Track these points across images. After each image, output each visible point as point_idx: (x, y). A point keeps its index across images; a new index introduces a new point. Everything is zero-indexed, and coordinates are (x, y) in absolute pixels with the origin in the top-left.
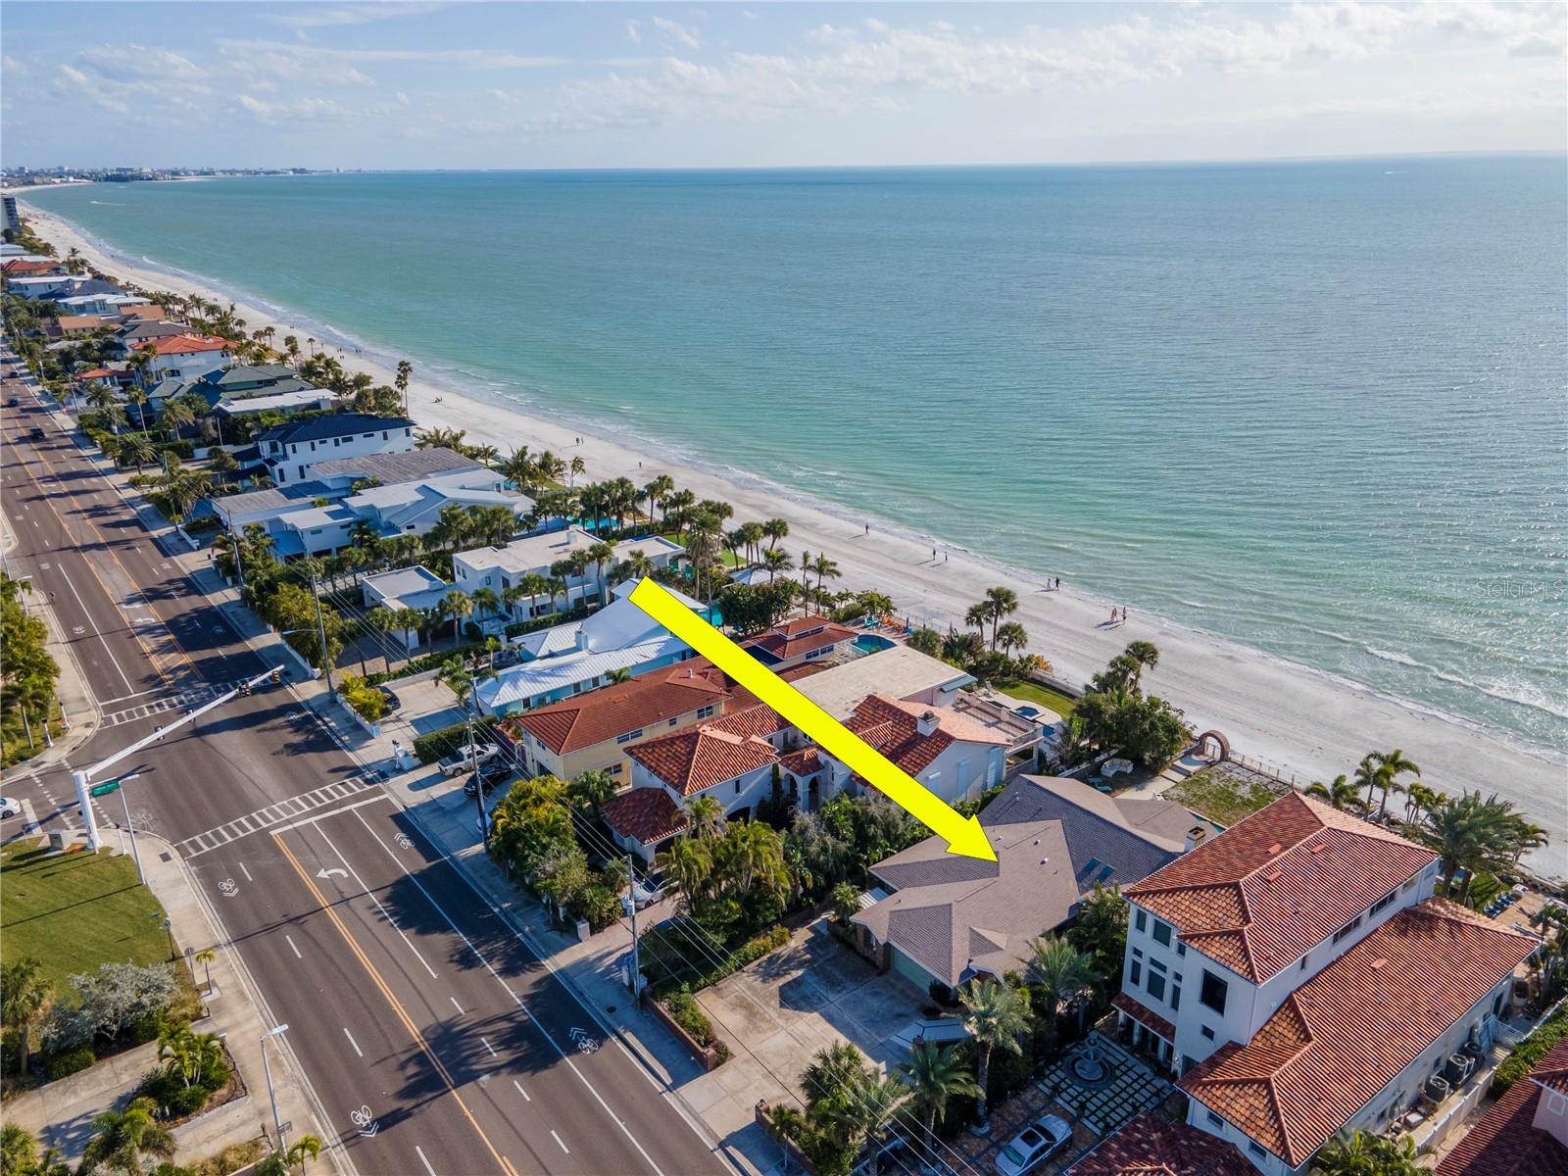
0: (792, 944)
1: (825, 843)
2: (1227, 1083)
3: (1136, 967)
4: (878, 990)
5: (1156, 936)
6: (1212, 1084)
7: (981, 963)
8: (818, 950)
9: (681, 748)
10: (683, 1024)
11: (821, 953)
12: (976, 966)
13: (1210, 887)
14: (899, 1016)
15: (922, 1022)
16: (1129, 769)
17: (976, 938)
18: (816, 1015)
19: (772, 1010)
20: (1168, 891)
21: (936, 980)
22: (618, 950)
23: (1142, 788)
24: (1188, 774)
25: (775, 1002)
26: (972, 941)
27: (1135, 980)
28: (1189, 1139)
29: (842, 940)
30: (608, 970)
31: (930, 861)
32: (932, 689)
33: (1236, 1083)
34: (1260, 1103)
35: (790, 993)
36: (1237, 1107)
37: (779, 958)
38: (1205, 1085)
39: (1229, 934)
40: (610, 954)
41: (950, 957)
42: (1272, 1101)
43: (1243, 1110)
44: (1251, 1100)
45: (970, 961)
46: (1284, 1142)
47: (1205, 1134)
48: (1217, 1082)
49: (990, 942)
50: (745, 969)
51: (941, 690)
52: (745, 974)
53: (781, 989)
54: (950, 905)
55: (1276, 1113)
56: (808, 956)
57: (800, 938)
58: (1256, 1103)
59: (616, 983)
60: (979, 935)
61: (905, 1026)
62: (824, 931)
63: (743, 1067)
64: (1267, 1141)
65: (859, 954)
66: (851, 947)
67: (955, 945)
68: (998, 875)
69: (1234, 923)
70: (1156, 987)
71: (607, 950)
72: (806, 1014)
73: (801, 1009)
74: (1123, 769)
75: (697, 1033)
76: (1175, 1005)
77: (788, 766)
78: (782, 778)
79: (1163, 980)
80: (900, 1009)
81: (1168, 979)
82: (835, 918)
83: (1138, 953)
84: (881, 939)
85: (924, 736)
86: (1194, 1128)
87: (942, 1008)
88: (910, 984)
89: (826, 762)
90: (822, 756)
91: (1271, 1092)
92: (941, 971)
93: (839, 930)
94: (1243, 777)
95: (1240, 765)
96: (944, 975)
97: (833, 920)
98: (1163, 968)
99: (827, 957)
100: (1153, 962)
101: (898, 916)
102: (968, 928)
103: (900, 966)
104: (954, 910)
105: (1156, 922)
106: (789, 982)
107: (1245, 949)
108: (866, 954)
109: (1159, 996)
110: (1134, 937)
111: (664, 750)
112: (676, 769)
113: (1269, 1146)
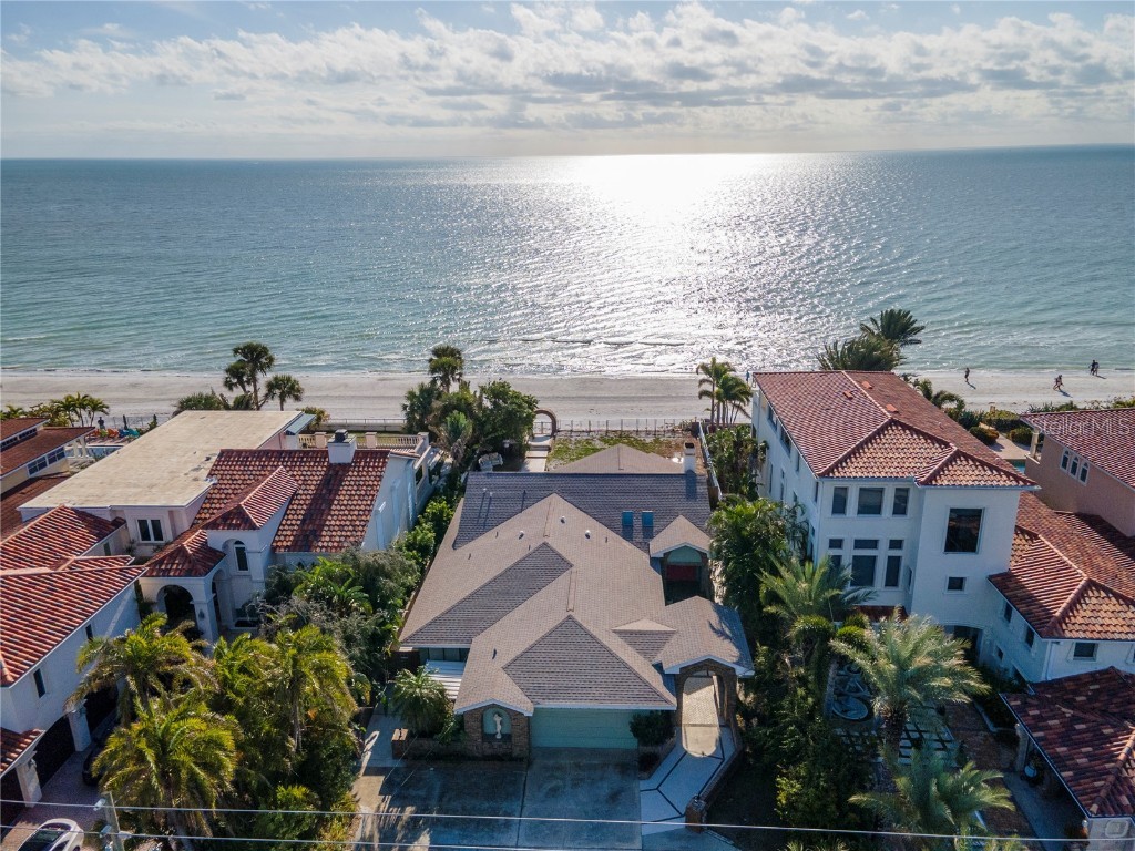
0: (366, 810)
3: (835, 562)
4: (548, 786)
5: (862, 509)
7: (672, 660)
8: (413, 792)
11: (422, 793)
12: (671, 666)
14: (614, 797)
15: (643, 785)
16: (502, 463)
17: (631, 637)
20: (853, 453)
21: (640, 714)
24: (547, 448)
26: (633, 643)
29: (436, 758)
31: (475, 593)
32: (279, 434)
33: (1077, 601)
38: (1060, 619)
39: (952, 458)
41: (635, 674)
45: (658, 666)
48: (1065, 611)
49: (651, 633)
51: (288, 433)
54: (569, 618)
56: (409, 810)
57: (367, 796)
60: (631, 632)
61: (635, 804)
62: (390, 763)
65: (473, 759)
66: (461, 757)
67: (624, 658)
68: (571, 565)
69: (940, 454)
70: (864, 571)
74: (496, 463)
77: (166, 573)
78: (154, 599)
79: (873, 559)
80: (604, 789)
81: (882, 554)
82: (405, 732)
83: (836, 543)
84: (526, 707)
85: (345, 467)
86: (1059, 681)
87: (658, 750)
88: (577, 752)
89: (226, 546)
90: (218, 538)
91: (1107, 590)
92: (638, 698)
93: (428, 745)
94: (585, 436)
95: (571, 431)
96: (647, 699)
97: (400, 734)
98: (873, 544)
99: (437, 792)
100: (859, 544)
101: (518, 667)
102: (615, 632)
103: (546, 738)
104: (579, 620)
105: (862, 490)
107: (983, 464)
108: (489, 752)
109: (870, 582)
110: (826, 526)
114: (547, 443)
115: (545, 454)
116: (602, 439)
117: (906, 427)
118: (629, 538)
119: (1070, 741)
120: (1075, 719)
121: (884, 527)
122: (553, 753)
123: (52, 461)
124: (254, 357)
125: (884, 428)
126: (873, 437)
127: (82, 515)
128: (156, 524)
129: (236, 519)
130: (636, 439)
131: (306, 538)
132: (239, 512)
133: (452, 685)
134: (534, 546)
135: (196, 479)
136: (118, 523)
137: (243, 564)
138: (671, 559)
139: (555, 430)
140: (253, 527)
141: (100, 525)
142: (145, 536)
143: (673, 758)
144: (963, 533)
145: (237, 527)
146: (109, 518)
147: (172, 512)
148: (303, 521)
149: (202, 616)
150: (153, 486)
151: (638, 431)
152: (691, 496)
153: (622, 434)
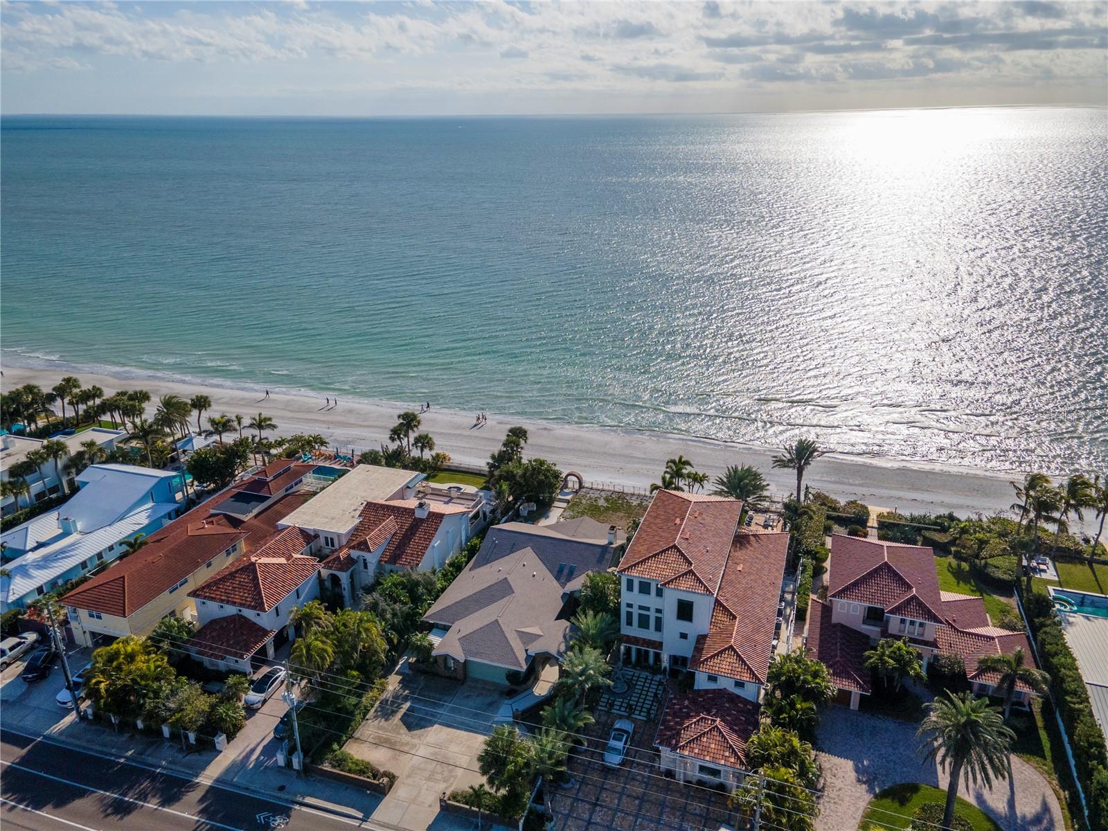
0: (390, 688)
1: (393, 610)
2: (713, 657)
3: (629, 615)
4: (467, 694)
5: (641, 591)
6: (706, 660)
7: (534, 649)
8: (411, 685)
9: (243, 578)
10: (350, 771)
11: (415, 686)
12: (532, 652)
13: (662, 552)
14: (491, 704)
15: (506, 702)
16: (535, 508)
17: (522, 635)
18: (436, 726)
19: (404, 736)
20: (642, 562)
21: (509, 671)
22: (258, 745)
23: (547, 517)
24: (568, 502)
25: (404, 730)
26: (521, 638)
27: (629, 623)
28: (701, 697)
29: (427, 672)
30: (258, 763)
31: (464, 599)
32: (402, 489)
33: (717, 655)
34: (733, 659)
35: (411, 720)
36: (724, 666)
37: (387, 701)
38: (703, 662)
39: (686, 574)
40: (253, 751)
41: (514, 652)
42: (738, 656)
43: (727, 667)
44: (728, 660)
45: (526, 651)
46: (754, 674)
47: (708, 690)
48: (708, 658)
49: (532, 634)
50: (367, 717)
51: (408, 487)
52: (370, 721)
53: (402, 719)
54: (497, 620)
55: (743, 661)
56: (407, 691)
57: (393, 683)
58: (732, 661)
59: (272, 768)
60: (523, 632)
61: (498, 708)
62: (407, 671)
63: (409, 781)
64: (746, 677)
65: (441, 677)
66: (436, 675)
67: (513, 644)
68: (514, 592)
69: (684, 568)
70: (644, 622)
71: (248, 749)
72: (429, 729)
73: (424, 727)
74: (531, 509)
75: (364, 773)
76: (659, 627)
77: (330, 568)
78: (326, 578)
79: (648, 616)
80: (489, 700)
82: (414, 659)
83: (630, 605)
84: (461, 659)
85: (421, 520)
87: (518, 688)
88: (485, 682)
89: (358, 557)
90: (355, 554)
91: (736, 652)
92: (512, 664)
93: (422, 666)
94: (596, 495)
95: (590, 489)
96: (514, 665)
97: (412, 660)
98: (648, 609)
99: (420, 687)
100: (641, 608)
101: (464, 640)
102: (515, 631)
103: (474, 673)
104: (500, 622)
105: (640, 582)
106: (405, 713)
107: (698, 579)
108: (447, 675)
109: (647, 627)
110: (626, 597)
111: (228, 584)
112: (246, 595)
113: (748, 679)
114: (569, 497)
115: (564, 505)
116: (607, 500)
117: (679, 551)
118: (557, 578)
119: (675, 715)
120: (687, 707)
121: (651, 601)
122: (476, 681)
123: (296, 484)
124: (409, 421)
125: (668, 549)
126: (658, 554)
127: (302, 531)
128: (332, 539)
129: (363, 546)
131: (394, 559)
132: (365, 543)
133: (435, 639)
134: (501, 578)
135: (353, 517)
136: (316, 536)
137: (366, 567)
138: (574, 594)
139: (581, 486)
140: (370, 551)
141: (308, 537)
142: (327, 544)
143: (526, 693)
144: (685, 611)
145: (363, 550)
146: (313, 534)
147: (339, 535)
148: (396, 548)
149: (344, 589)
150: (333, 519)
151: (633, 495)
152: (600, 560)
153: (622, 495)
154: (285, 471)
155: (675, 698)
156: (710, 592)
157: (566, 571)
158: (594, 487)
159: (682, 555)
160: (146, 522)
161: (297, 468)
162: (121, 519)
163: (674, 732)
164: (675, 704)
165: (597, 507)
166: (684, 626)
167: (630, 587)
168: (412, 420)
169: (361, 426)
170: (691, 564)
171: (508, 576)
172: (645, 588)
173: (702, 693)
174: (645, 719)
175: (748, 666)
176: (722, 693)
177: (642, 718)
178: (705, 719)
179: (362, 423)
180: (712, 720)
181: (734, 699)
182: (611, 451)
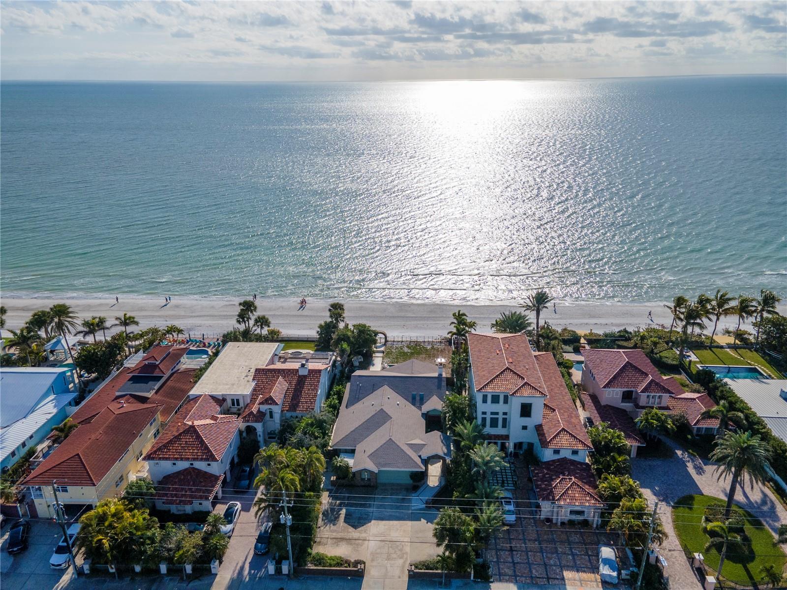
0: (325, 502)
2: (554, 437)
3: (484, 419)
5: (493, 402)
7: (425, 454)
9: (188, 439)
10: (330, 565)
12: (424, 456)
13: (501, 373)
14: (403, 499)
15: (413, 495)
16: (363, 360)
17: (412, 446)
18: (373, 522)
19: (353, 533)
20: (490, 381)
21: (412, 472)
22: (244, 563)
23: (374, 365)
24: (383, 352)
25: (351, 529)
26: (412, 448)
27: (484, 425)
28: (552, 465)
29: (346, 486)
30: (252, 577)
31: (357, 428)
32: (273, 356)
33: (556, 435)
34: (568, 437)
35: (352, 521)
36: (564, 442)
37: (327, 511)
38: (550, 442)
39: (523, 385)
40: (242, 568)
41: (412, 459)
42: (570, 434)
43: (566, 442)
44: (565, 438)
45: (419, 456)
46: (585, 444)
48: (552, 439)
49: (418, 444)
50: (318, 526)
51: (276, 355)
52: (322, 528)
53: (345, 521)
54: (390, 439)
55: (575, 437)
56: (338, 502)
57: (325, 497)
59: (265, 578)
60: (412, 444)
61: (411, 500)
62: (330, 487)
63: (374, 563)
64: (580, 447)
65: (358, 486)
66: (354, 485)
67: (408, 453)
68: (391, 418)
69: (520, 383)
70: (494, 423)
71: (238, 568)
72: (369, 524)
73: (365, 524)
74: (360, 360)
75: (341, 565)
76: (505, 425)
77: (248, 421)
78: (243, 430)
79: (498, 418)
80: (400, 496)
81: (500, 417)
82: (335, 477)
83: (484, 413)
84: (376, 470)
85: (305, 377)
86: (549, 461)
87: (420, 484)
88: (393, 484)
89: (266, 411)
90: (264, 408)
91: (567, 432)
92: (412, 467)
93: (343, 482)
94: (400, 345)
95: (394, 341)
96: (415, 468)
97: (333, 478)
98: (497, 413)
100: (492, 413)
101: (372, 456)
102: (407, 444)
103: (382, 480)
104: (394, 440)
105: (492, 395)
106: (345, 518)
107: (533, 387)
108: (363, 484)
109: (496, 426)
110: (481, 407)
111: (176, 445)
112: (196, 451)
113: (582, 448)
114: (382, 349)
115: (381, 355)
116: (408, 347)
117: (511, 371)
118: (414, 404)
119: (542, 480)
120: (547, 474)
121: (500, 408)
122: (384, 485)
123: (177, 364)
124: (248, 307)
125: (504, 371)
126: (499, 375)
127: (212, 397)
128: (238, 401)
129: (270, 401)
130: (423, 347)
131: (293, 407)
132: (271, 398)
133: (351, 462)
134: (378, 410)
135: (248, 381)
136: (224, 400)
137: (271, 416)
138: (430, 413)
139: (386, 341)
140: (276, 403)
141: (219, 401)
142: (233, 404)
143: (424, 486)
144: (526, 410)
145: (271, 404)
146: (221, 398)
147: (244, 396)
148: (292, 399)
149: (260, 436)
150: (233, 385)
151: (424, 342)
152: (439, 387)
153: (417, 343)
154: (167, 356)
155: (535, 469)
156: (544, 395)
157: (418, 398)
158: (396, 340)
159: (515, 373)
160: (55, 411)
161: (175, 352)
162: (33, 412)
163: (549, 491)
164: (538, 473)
165: (405, 354)
166: (525, 421)
167: (485, 400)
168: (250, 306)
169: (191, 317)
170: (524, 379)
171: (382, 407)
172: (495, 399)
173: (551, 463)
174: (513, 488)
175: (579, 440)
176: (564, 461)
177: (511, 488)
178: (565, 478)
179: (191, 314)
180: (569, 479)
181: (573, 462)
182: (391, 315)
